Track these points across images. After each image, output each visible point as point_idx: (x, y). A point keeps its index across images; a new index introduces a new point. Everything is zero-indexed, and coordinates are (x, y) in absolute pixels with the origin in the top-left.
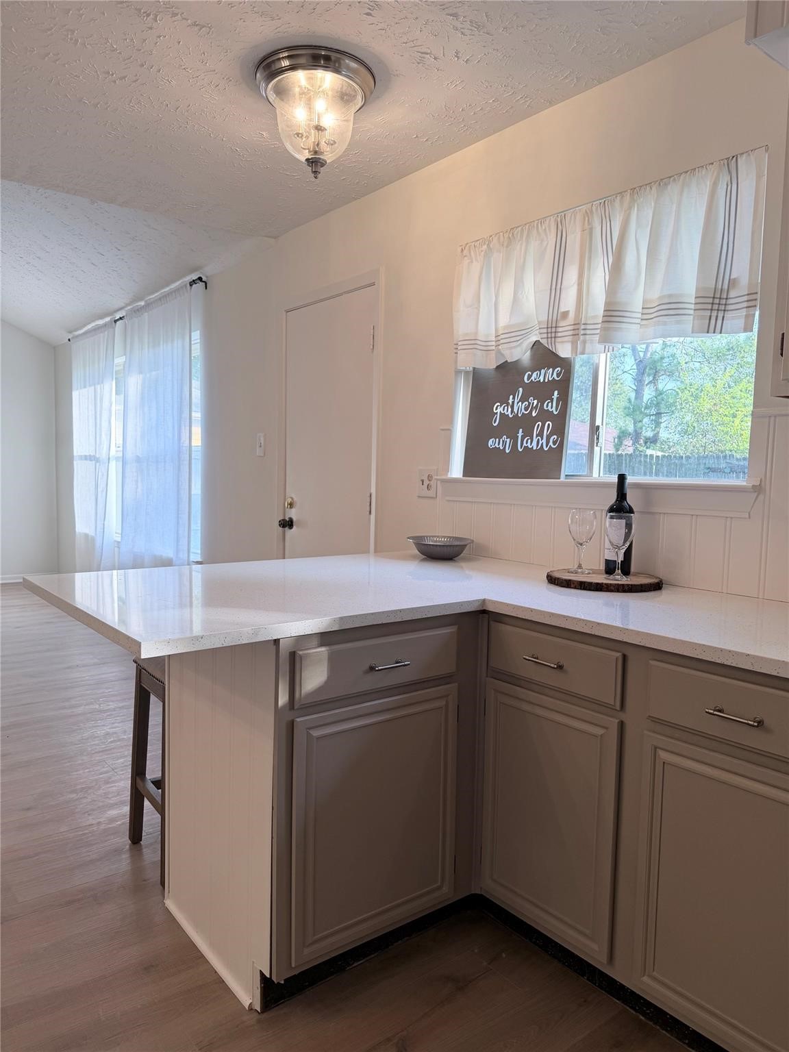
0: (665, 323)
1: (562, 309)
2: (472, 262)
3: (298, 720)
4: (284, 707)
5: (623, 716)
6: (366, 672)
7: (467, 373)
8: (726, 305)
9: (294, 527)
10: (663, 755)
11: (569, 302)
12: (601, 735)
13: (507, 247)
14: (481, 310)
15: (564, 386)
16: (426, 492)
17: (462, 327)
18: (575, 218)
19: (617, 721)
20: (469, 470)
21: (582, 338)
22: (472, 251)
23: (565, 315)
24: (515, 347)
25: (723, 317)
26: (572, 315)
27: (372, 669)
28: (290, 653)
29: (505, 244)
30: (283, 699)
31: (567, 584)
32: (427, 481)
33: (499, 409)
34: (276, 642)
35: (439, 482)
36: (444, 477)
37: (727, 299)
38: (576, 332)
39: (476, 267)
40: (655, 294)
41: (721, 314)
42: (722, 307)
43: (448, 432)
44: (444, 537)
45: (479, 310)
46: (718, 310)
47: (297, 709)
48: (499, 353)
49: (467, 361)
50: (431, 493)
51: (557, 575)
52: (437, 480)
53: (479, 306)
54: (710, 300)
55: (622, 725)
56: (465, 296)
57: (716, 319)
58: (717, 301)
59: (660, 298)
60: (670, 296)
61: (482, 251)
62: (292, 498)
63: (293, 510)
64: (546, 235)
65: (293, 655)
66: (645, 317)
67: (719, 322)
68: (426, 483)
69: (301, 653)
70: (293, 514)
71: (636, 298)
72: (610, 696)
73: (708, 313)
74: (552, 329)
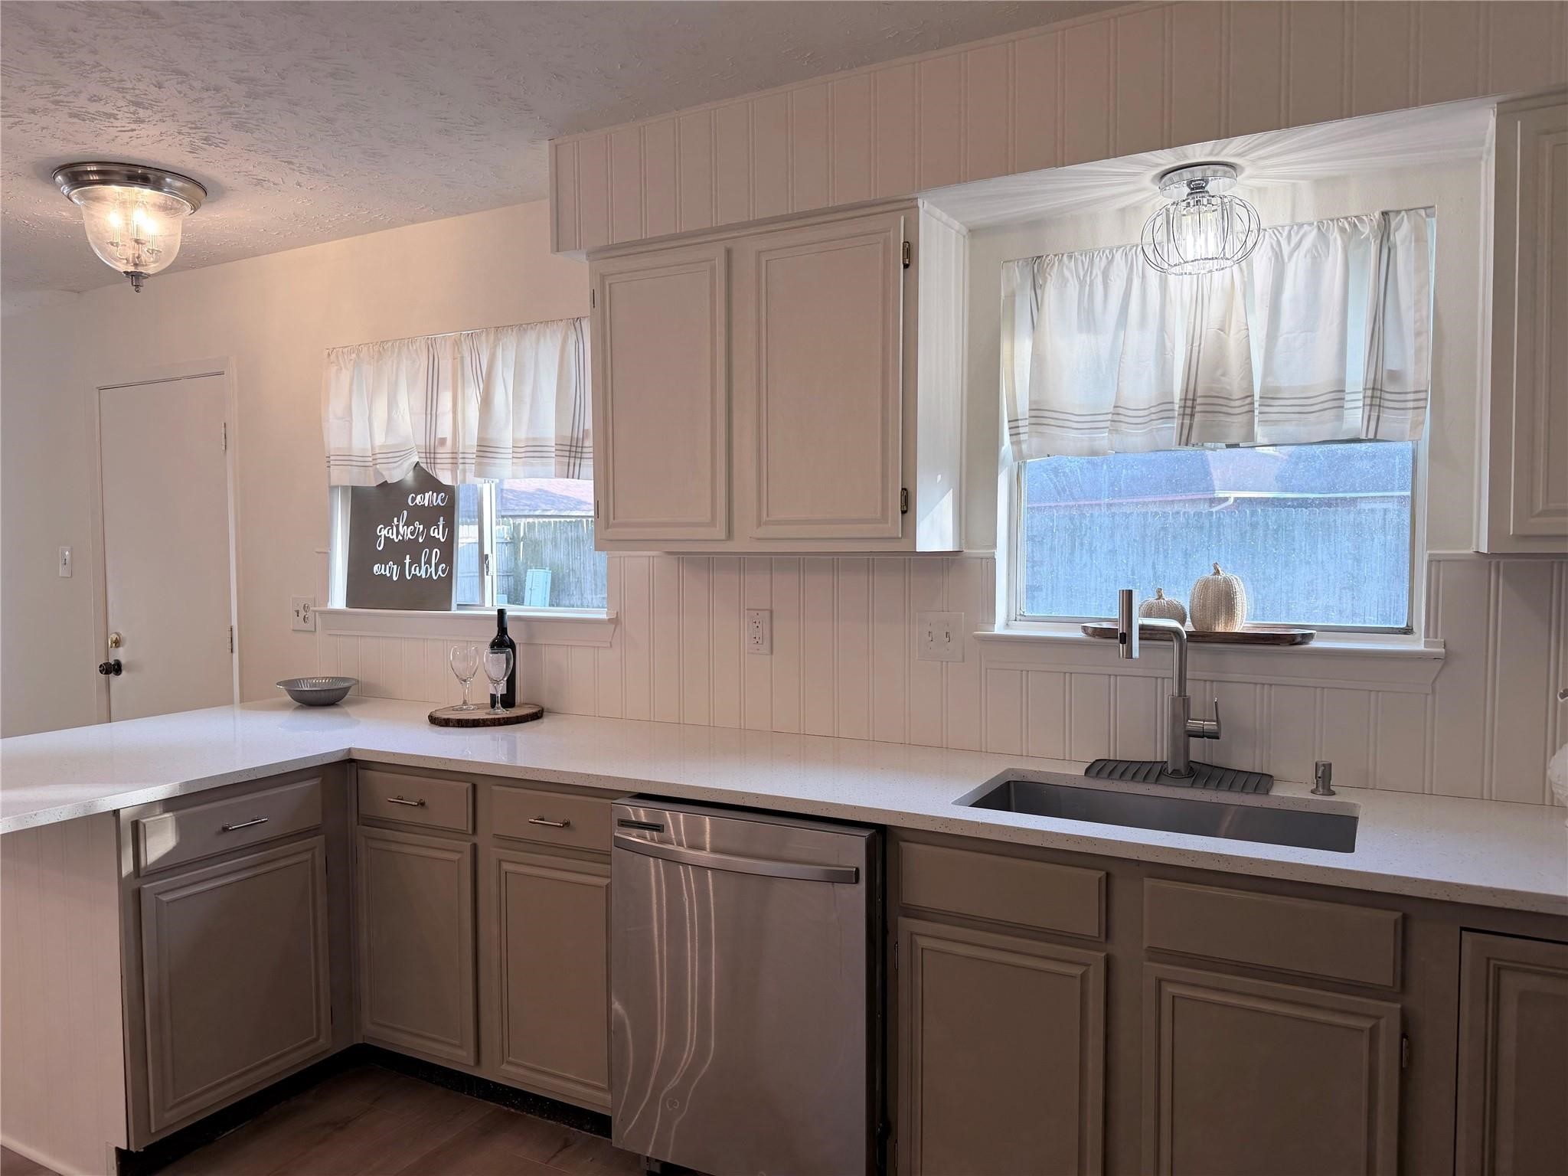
0: (532, 465)
1: (440, 435)
2: (341, 369)
3: (144, 886)
4: (128, 876)
5: (475, 839)
6: (219, 833)
7: (345, 488)
8: (581, 453)
9: (124, 673)
10: (506, 866)
11: (445, 429)
12: (458, 860)
13: (378, 361)
14: (354, 424)
15: (447, 513)
16: (303, 626)
17: (335, 440)
18: (445, 344)
19: (469, 844)
20: (353, 599)
21: (461, 466)
22: (340, 358)
23: (443, 441)
24: (394, 468)
25: (580, 464)
26: (449, 442)
27: (225, 829)
28: (132, 822)
29: (376, 357)
30: (128, 867)
31: (446, 723)
32: (303, 612)
33: (383, 532)
34: (116, 812)
35: (317, 614)
36: (322, 608)
37: (582, 447)
38: (454, 461)
39: (346, 376)
40: (522, 435)
41: (578, 462)
42: (579, 455)
43: (326, 556)
44: (326, 678)
45: (351, 424)
46: (575, 457)
47: (144, 876)
48: (377, 473)
49: (344, 476)
50: (309, 626)
51: (439, 715)
52: (315, 611)
53: (352, 419)
54: (568, 448)
55: (475, 848)
56: (335, 408)
57: (574, 466)
58: (574, 449)
59: (527, 439)
60: (534, 439)
61: (351, 360)
62: (117, 634)
63: (121, 649)
64: (417, 354)
65: (136, 825)
66: (515, 455)
67: (577, 468)
68: (302, 614)
69: (144, 821)
70: (121, 655)
71: (506, 435)
72: (463, 823)
73: (566, 459)
74: (431, 454)
